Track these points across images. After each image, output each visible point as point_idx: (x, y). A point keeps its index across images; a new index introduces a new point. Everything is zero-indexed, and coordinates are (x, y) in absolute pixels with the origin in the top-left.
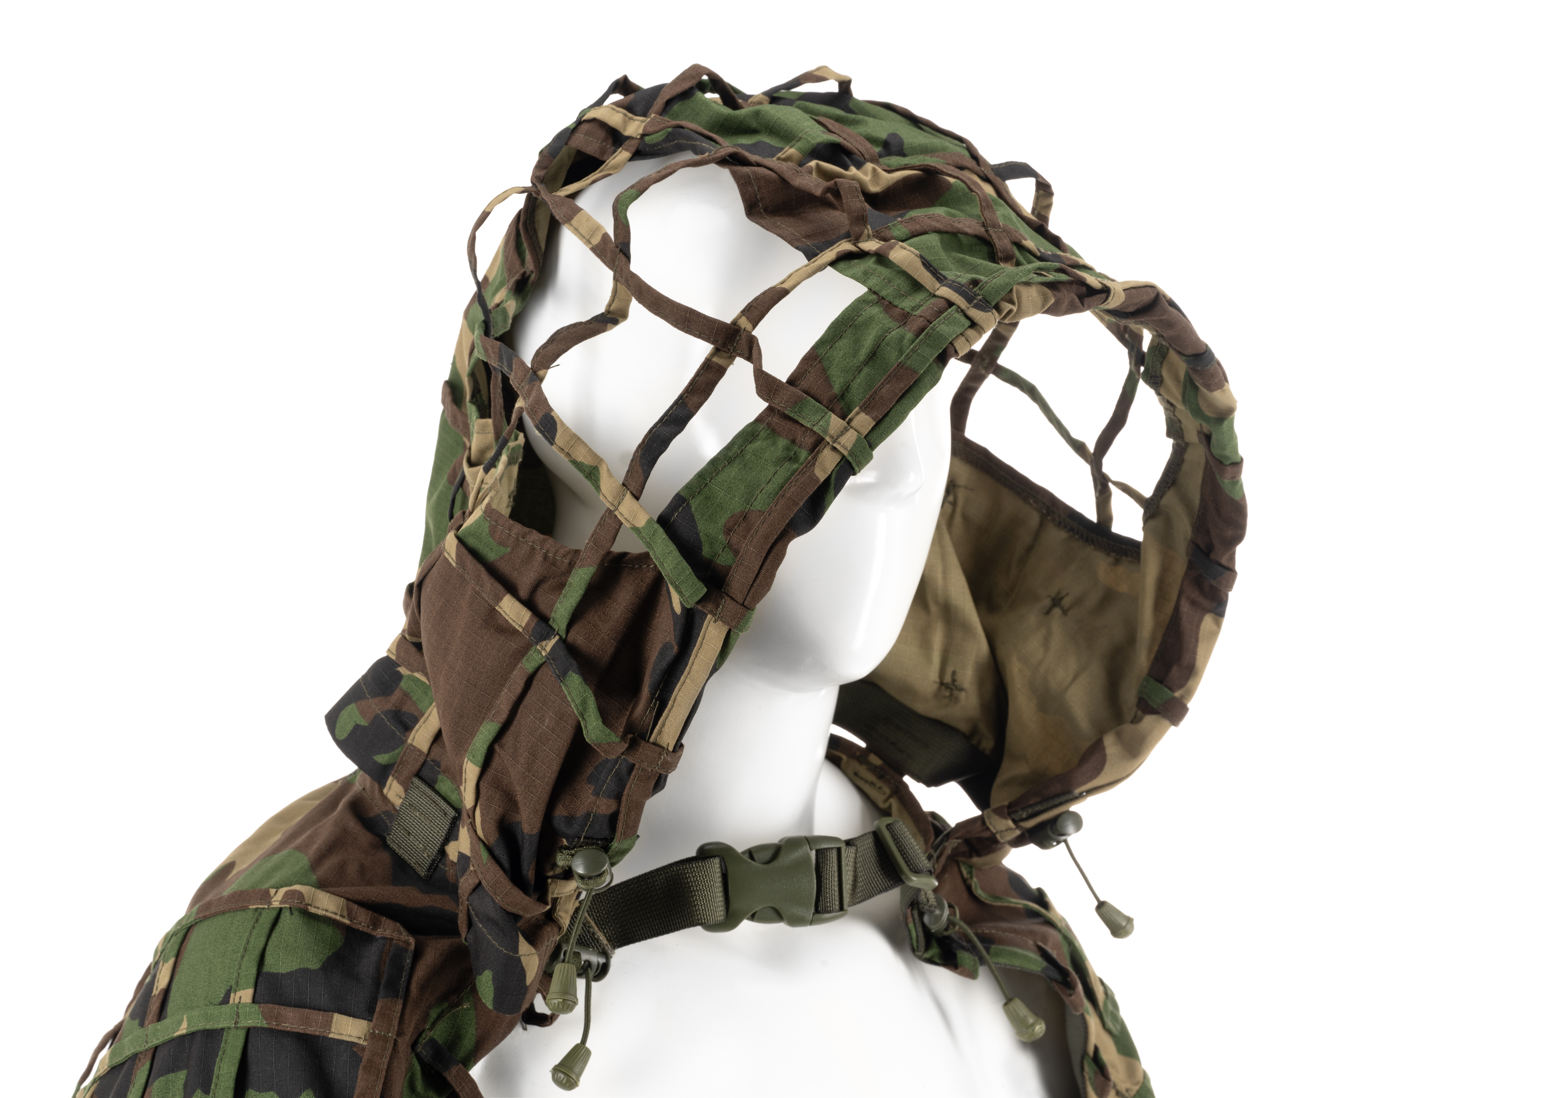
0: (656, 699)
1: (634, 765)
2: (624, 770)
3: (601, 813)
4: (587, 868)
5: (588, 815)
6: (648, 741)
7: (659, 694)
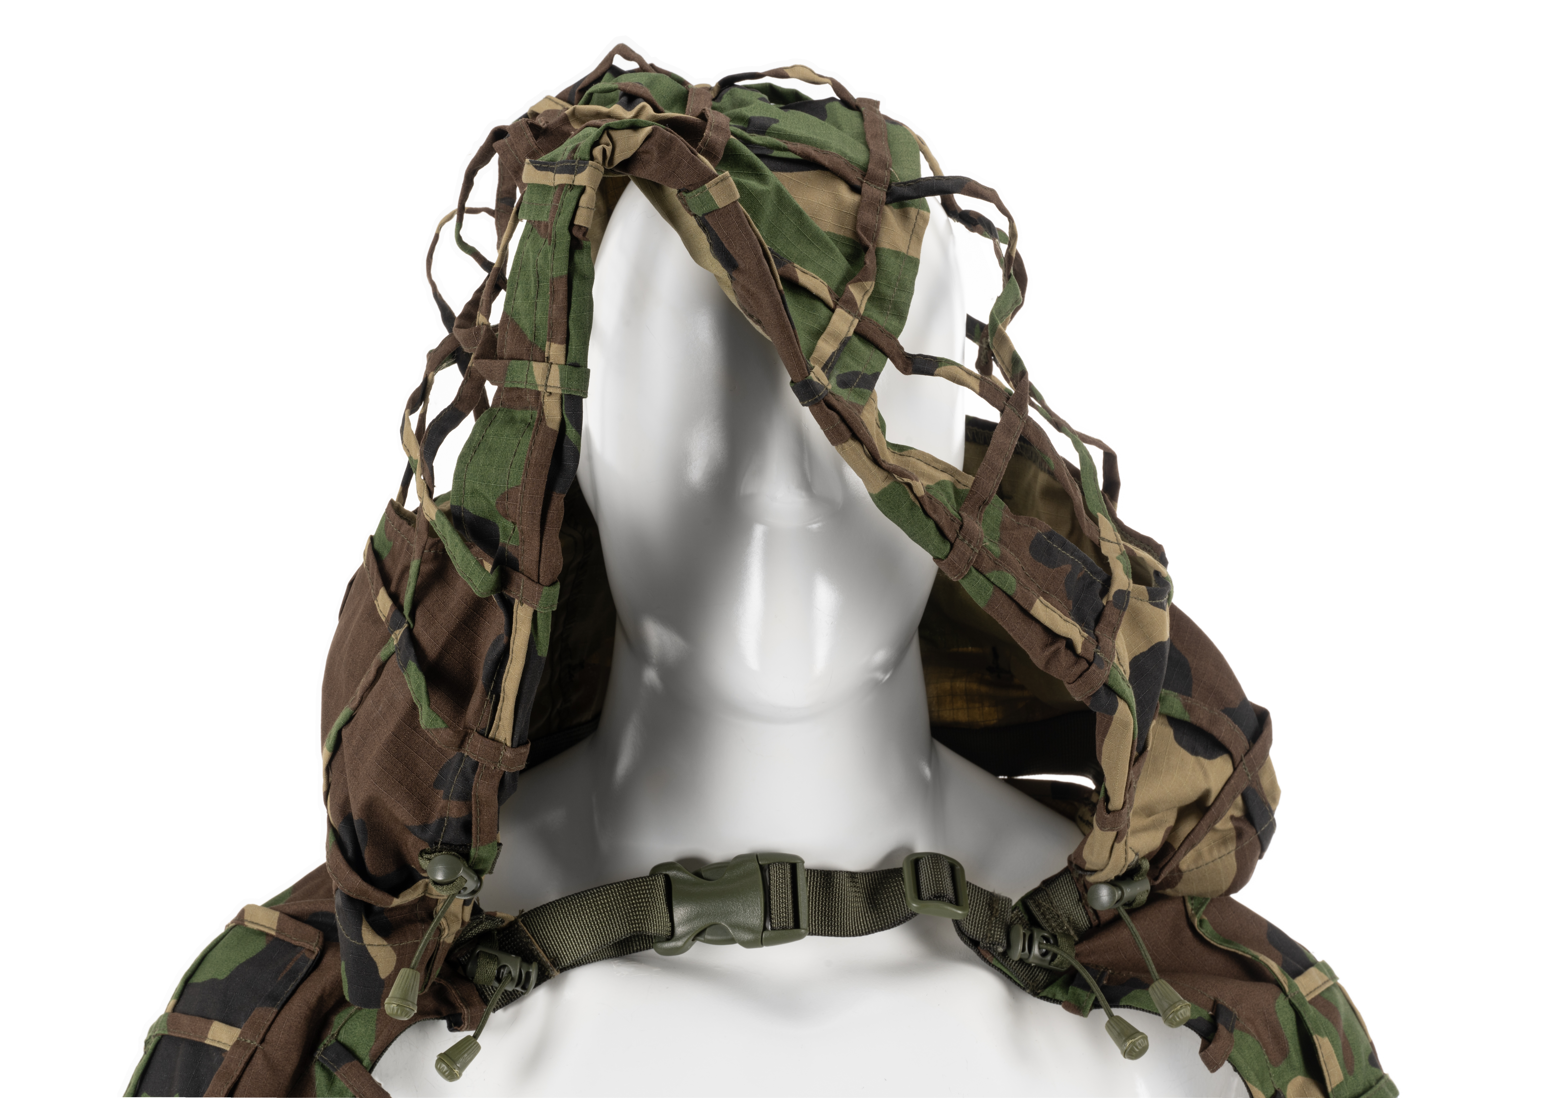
0: (491, 691)
1: (477, 763)
2: (469, 770)
3: (453, 817)
4: (446, 875)
5: (442, 820)
6: (487, 737)
7: (494, 687)
